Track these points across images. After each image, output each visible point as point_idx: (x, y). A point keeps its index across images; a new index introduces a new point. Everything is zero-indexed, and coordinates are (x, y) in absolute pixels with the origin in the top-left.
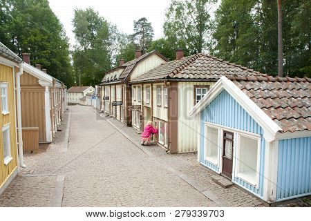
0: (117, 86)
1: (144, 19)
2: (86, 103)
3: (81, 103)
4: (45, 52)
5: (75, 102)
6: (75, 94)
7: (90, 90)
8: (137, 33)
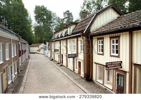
0: (68, 40)
1: (68, 11)
2: (40, 53)
3: (38, 52)
4: (19, 25)
5: (34, 52)
6: (34, 47)
7: (42, 45)
8: (65, 18)
